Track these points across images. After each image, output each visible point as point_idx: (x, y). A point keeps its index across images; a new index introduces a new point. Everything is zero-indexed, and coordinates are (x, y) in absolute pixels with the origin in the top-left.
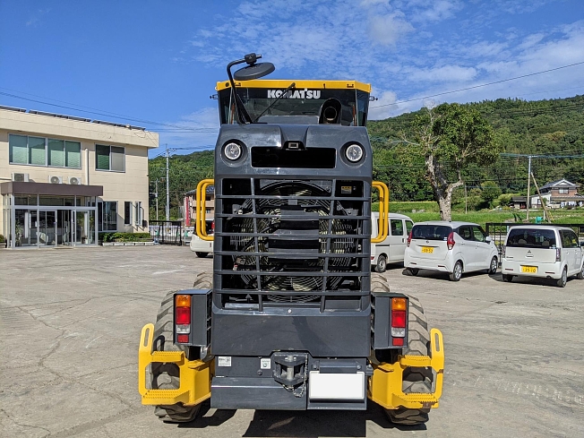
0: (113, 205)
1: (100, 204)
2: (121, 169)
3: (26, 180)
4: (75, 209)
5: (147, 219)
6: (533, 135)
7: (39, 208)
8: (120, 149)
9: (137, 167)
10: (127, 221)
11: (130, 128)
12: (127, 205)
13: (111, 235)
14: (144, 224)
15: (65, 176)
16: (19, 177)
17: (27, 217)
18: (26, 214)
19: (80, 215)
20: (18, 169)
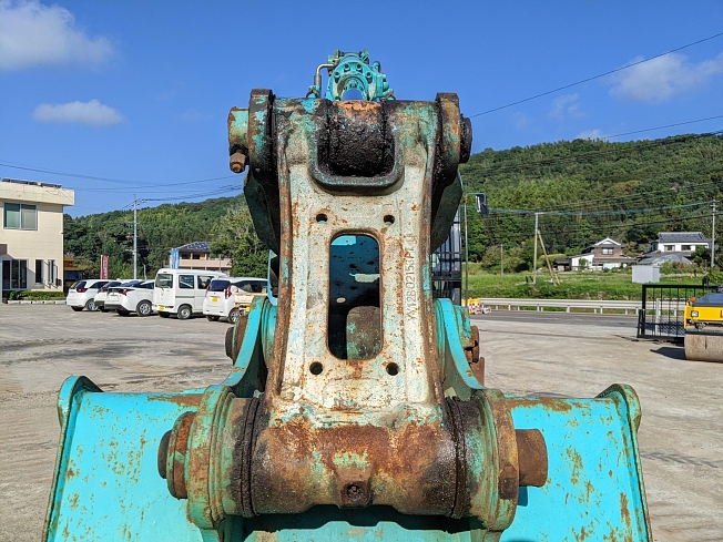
0: (24, 262)
1: (6, 262)
2: (33, 226)
5: (61, 276)
6: (605, 184)
8: (32, 206)
9: (51, 224)
10: (39, 278)
11: (42, 185)
12: (39, 264)
13: (18, 293)
14: (58, 283)
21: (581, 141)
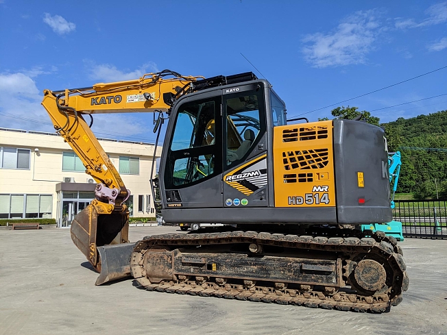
0: (131, 197)
3: (72, 181)
7: (79, 200)
11: (143, 144)
12: (141, 197)
14: (152, 211)
16: (67, 179)
17: (71, 207)
18: (70, 204)
20: (68, 175)
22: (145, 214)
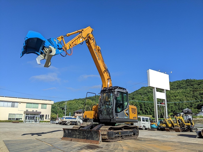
0: (44, 115)
1: (41, 115)
2: (46, 108)
4: (36, 116)
5: (50, 117)
7: (30, 116)
8: (46, 104)
9: (49, 107)
10: (46, 119)
11: (48, 100)
12: (46, 115)
14: (49, 119)
15: (35, 110)
16: (27, 110)
17: (28, 117)
19: (37, 117)
20: (27, 109)
21: (188, 80)
22: (47, 120)
